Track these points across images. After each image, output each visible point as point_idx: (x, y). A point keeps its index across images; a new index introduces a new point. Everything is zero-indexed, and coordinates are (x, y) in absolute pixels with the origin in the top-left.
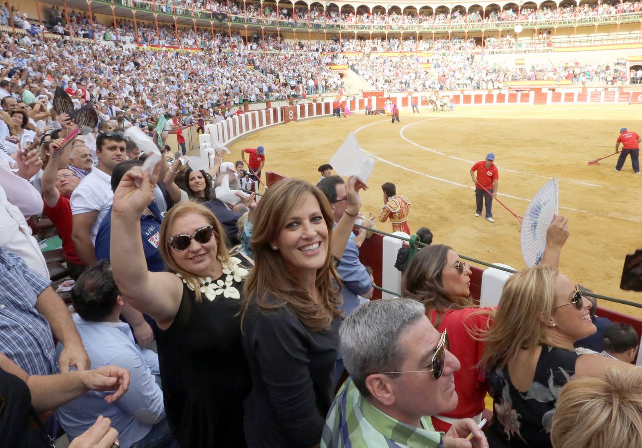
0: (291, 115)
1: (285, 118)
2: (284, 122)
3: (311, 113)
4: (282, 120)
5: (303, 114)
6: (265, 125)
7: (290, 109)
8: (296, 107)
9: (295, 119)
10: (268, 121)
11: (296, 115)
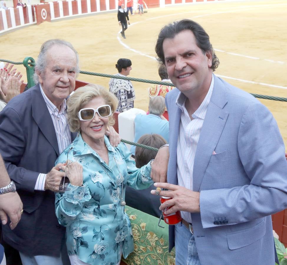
0: (44, 15)
1: (37, 17)
2: (36, 22)
3: (66, 12)
4: (34, 20)
5: (57, 14)
6: (14, 26)
7: (42, 7)
8: (49, 5)
9: (49, 19)
10: (18, 22)
11: (49, 14)
